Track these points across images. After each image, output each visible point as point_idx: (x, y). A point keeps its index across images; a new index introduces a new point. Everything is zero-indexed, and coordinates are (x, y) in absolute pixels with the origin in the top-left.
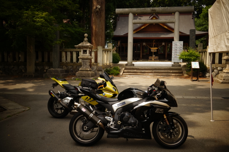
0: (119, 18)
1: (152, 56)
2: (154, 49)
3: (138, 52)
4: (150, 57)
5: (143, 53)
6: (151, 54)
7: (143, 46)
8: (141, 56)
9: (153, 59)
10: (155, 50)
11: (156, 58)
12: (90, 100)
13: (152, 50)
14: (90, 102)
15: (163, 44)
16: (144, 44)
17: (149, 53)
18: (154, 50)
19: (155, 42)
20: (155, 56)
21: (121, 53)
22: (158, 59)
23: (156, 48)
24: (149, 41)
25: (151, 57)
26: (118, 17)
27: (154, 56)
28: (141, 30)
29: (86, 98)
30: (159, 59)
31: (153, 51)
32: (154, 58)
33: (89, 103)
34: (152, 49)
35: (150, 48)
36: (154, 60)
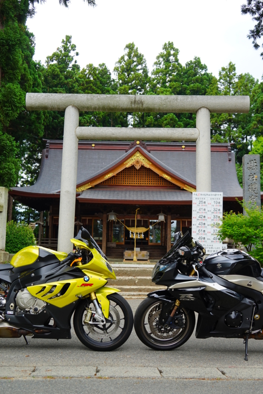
0: (47, 151)
1: (133, 250)
2: (136, 232)
4: (127, 253)
5: (108, 240)
6: (130, 244)
7: (110, 224)
9: (135, 258)
10: (140, 234)
11: (144, 256)
12: (50, 295)
13: (132, 233)
14: (51, 298)
15: (161, 218)
16: (113, 218)
17: (124, 243)
18: (137, 233)
19: (139, 213)
20: (141, 250)
21: (49, 242)
22: (148, 257)
23: (143, 230)
24: (125, 209)
25: (130, 252)
26: (45, 150)
27: (137, 250)
28: (103, 182)
29: (40, 289)
30: (150, 259)
31: (135, 237)
32: (137, 255)
33: (47, 303)
34: (131, 230)
35: (128, 228)
36: (138, 260)
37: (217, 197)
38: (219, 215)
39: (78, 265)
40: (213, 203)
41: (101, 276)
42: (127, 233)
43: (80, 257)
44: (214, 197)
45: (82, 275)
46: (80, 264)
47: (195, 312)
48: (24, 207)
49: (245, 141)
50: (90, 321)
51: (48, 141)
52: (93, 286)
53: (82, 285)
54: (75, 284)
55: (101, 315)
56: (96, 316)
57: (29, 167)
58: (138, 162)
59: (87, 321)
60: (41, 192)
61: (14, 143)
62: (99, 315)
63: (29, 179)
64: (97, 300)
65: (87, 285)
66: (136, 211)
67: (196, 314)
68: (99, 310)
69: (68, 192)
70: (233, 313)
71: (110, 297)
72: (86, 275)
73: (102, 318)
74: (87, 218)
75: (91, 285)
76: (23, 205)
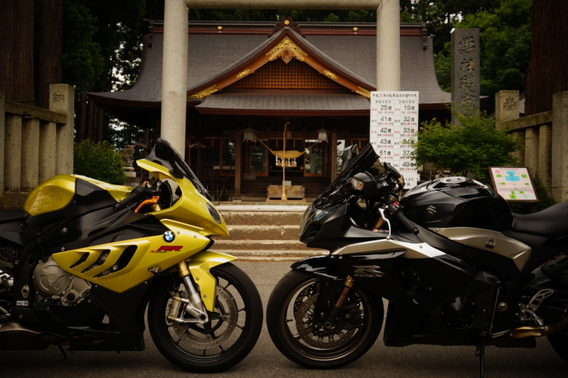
0: (151, 38)
1: (280, 183)
2: (286, 158)
3: (227, 171)
4: (272, 189)
5: (244, 171)
6: (276, 176)
7: (246, 147)
8: (237, 185)
9: (284, 196)
10: (291, 160)
11: (297, 192)
12: (97, 268)
13: (280, 159)
14: (100, 275)
15: (323, 136)
16: (249, 136)
17: (267, 174)
18: (286, 160)
19: (289, 128)
20: (293, 184)
22: (303, 195)
23: (295, 154)
24: (268, 123)
25: (276, 187)
26: (148, 35)
27: (286, 184)
28: (236, 83)
29: (79, 258)
30: (306, 197)
31: (283, 165)
32: (286, 192)
33: (93, 284)
34: (278, 154)
35: (273, 152)
36: (289, 199)
37: (409, 98)
38: (411, 127)
39: (154, 210)
40: (403, 109)
41: (198, 231)
42: (272, 159)
43: (156, 194)
44: (404, 98)
45: (162, 230)
46: (158, 208)
47: (383, 299)
48: (122, 123)
49: (446, 22)
50: (179, 317)
51: (152, 22)
52: (182, 251)
53: (160, 250)
54: (146, 247)
55: (200, 306)
56: (190, 307)
57: (127, 64)
58: (286, 52)
59: (173, 318)
60: (143, 99)
61: (90, 18)
62: (195, 306)
63: (128, 82)
64: (190, 276)
65: (170, 248)
66: (285, 126)
67: (386, 302)
68: (195, 296)
69: (173, 93)
70: (458, 300)
71: (216, 272)
72: (168, 230)
73: (201, 312)
74: (213, 138)
75: (178, 248)
76: (121, 120)
